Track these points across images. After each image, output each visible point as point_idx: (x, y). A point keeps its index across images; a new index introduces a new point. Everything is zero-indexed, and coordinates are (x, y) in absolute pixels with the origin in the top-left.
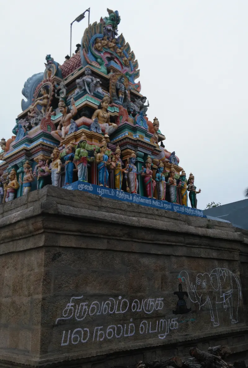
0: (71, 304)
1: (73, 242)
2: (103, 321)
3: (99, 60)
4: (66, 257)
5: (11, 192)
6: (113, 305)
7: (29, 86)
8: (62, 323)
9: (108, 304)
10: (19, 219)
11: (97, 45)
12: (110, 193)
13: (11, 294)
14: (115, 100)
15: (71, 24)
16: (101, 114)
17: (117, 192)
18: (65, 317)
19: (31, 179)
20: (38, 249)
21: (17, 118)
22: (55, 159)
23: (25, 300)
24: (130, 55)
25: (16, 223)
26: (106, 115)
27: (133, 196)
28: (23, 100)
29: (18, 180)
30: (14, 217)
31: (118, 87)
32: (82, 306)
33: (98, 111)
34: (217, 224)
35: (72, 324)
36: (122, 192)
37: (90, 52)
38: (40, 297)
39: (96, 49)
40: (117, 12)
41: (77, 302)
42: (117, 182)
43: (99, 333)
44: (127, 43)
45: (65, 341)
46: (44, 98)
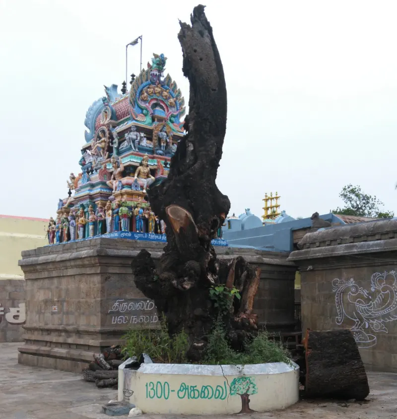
0: (117, 304)
1: (117, 270)
2: (136, 313)
3: (145, 111)
4: (113, 279)
5: (82, 227)
6: (143, 305)
7: (90, 117)
8: (112, 313)
9: (140, 305)
10: (86, 256)
11: (143, 96)
12: (144, 236)
13: (85, 297)
14: (157, 150)
15: (127, 46)
16: (142, 171)
17: (150, 235)
18: (114, 310)
19: (94, 220)
20: (97, 274)
21: (82, 149)
22: (108, 210)
23: (93, 301)
24: (177, 93)
25: (84, 258)
26: (146, 170)
27: (162, 236)
28: (86, 131)
29: (85, 217)
30: (83, 254)
31: (161, 137)
32: (124, 305)
33: (140, 168)
34: (237, 250)
35: (118, 313)
36: (153, 235)
37: (136, 106)
38: (99, 299)
39: (143, 100)
40: (162, 55)
41: (121, 303)
42: (150, 227)
43: (134, 319)
44: (174, 82)
45: (114, 322)
46: (102, 142)
